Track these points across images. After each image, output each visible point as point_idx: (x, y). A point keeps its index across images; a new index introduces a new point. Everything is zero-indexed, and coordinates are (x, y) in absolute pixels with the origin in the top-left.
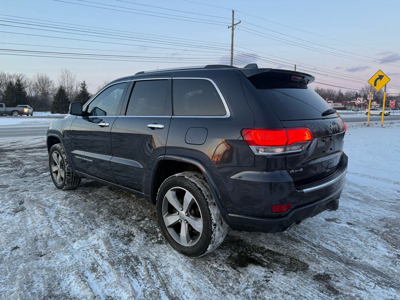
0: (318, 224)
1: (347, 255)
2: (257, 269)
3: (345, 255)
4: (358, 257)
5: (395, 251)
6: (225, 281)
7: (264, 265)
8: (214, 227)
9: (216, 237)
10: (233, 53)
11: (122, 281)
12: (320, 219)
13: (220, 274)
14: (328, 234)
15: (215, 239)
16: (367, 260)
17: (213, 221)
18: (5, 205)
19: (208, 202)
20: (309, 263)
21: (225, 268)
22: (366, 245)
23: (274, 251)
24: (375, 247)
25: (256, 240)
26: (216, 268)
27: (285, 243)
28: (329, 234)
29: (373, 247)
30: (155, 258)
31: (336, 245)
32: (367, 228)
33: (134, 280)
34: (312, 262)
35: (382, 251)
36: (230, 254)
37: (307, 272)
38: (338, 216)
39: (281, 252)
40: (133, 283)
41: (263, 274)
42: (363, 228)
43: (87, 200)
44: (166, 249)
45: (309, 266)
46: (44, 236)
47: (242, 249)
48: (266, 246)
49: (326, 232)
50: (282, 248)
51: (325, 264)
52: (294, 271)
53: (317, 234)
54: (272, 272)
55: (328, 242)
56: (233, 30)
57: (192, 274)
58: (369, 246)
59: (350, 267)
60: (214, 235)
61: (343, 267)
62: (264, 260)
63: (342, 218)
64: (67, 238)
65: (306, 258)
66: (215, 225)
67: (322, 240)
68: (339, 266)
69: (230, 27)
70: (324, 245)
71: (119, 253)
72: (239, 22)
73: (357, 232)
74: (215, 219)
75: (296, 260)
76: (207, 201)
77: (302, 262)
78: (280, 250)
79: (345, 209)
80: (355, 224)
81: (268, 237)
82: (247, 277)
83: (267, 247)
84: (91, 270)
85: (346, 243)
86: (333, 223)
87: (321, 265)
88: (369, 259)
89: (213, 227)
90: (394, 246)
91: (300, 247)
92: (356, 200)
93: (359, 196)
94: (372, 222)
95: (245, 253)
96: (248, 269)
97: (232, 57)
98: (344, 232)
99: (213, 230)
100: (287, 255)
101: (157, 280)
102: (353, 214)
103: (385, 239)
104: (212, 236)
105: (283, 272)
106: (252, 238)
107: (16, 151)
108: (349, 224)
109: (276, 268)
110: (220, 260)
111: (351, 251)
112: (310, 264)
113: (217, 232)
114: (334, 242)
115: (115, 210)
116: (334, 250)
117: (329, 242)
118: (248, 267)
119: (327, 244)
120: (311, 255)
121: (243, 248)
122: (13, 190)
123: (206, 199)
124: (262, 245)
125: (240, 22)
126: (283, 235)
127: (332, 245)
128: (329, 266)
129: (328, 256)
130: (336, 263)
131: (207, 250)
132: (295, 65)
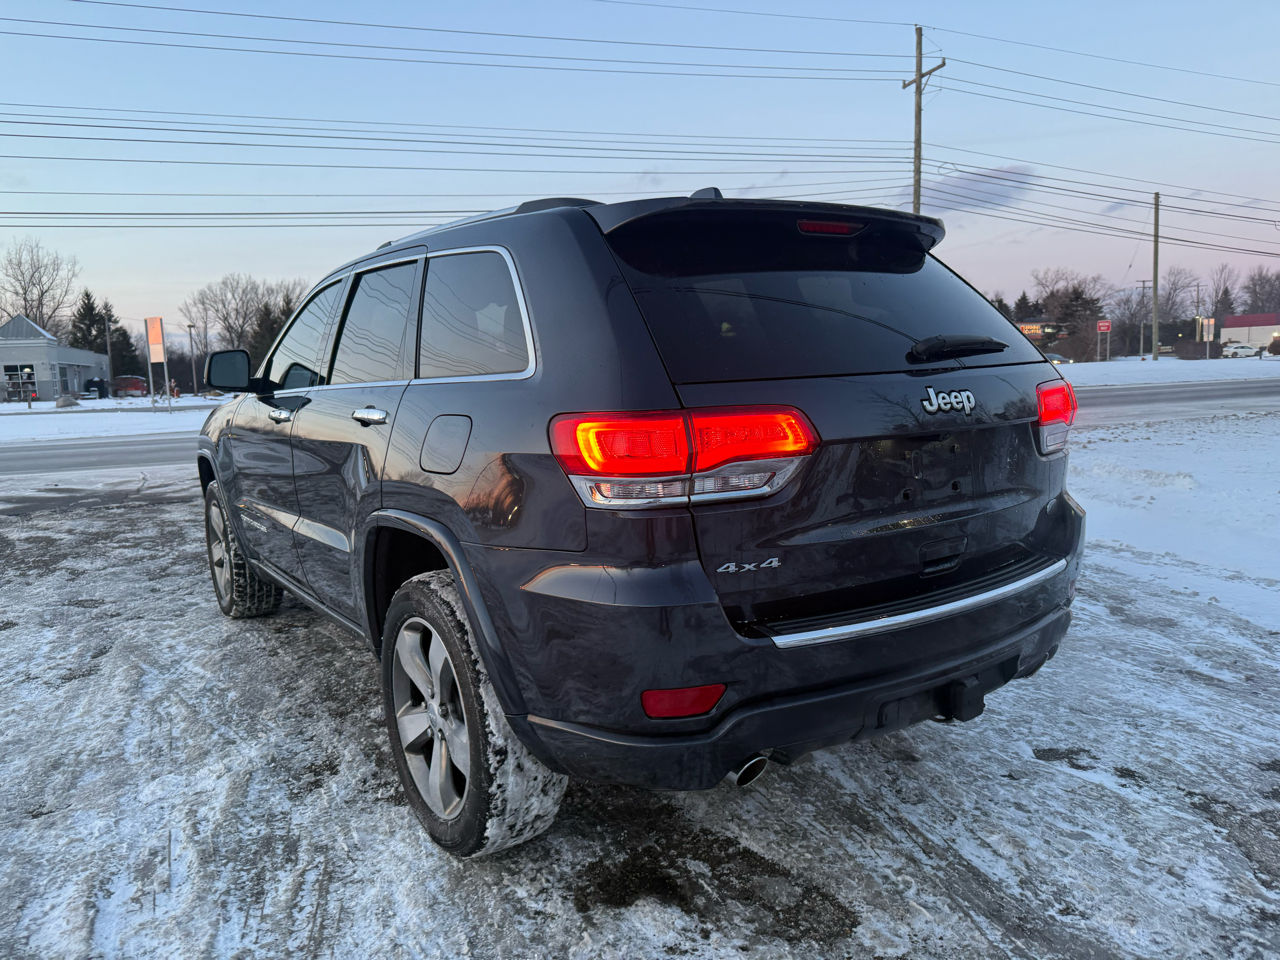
0: (995, 767)
1: (1036, 895)
2: (659, 919)
3: (1029, 894)
4: (1081, 908)
5: (1259, 896)
6: (520, 950)
7: (696, 905)
8: (498, 758)
9: (508, 794)
10: (919, 168)
11: (196, 917)
12: (1017, 750)
13: (520, 923)
14: (1013, 809)
15: (504, 801)
16: (1109, 922)
17: (494, 738)
18: (55, 658)
19: (479, 673)
20: (864, 915)
21: (549, 904)
22: (1141, 864)
23: (764, 858)
24: (1180, 872)
25: (720, 812)
26: (519, 900)
27: (823, 829)
28: (1019, 806)
29: (1170, 872)
30: (346, 849)
31: (1016, 851)
32: (1190, 794)
33: (237, 918)
34: (879, 912)
35: (1202, 890)
36: (601, 854)
37: (838, 948)
38: (1096, 740)
39: (787, 863)
40: (226, 925)
41: (671, 938)
42: (1174, 793)
43: (279, 651)
44: (400, 822)
45: (859, 924)
46: (84, 757)
47: (654, 839)
48: (745, 835)
49: (1007, 801)
50: (800, 846)
51: (927, 922)
52: (790, 940)
53: (968, 805)
54: (706, 935)
55: (988, 840)
56: (919, 92)
57: (426, 913)
58: (1155, 868)
59: (1019, 943)
60: (499, 786)
61: (991, 942)
62: (706, 886)
63: (1106, 749)
64: (141, 765)
65: (865, 895)
66: (502, 753)
67: (972, 831)
68: (977, 934)
69: (911, 83)
70: (969, 850)
71: (253, 823)
72: (940, 62)
73: (1135, 806)
74: (499, 731)
75: (825, 897)
76: (478, 667)
77: (841, 907)
78: (785, 856)
79: (1141, 717)
80: (1147, 774)
81: (772, 803)
82: (604, 942)
83: (747, 841)
84: (137, 871)
85: (1063, 848)
86: (1063, 767)
87: (909, 924)
88: (1122, 919)
89: (493, 760)
90: (1264, 877)
91: (869, 848)
92: (1209, 681)
93: (1233, 666)
94: (1223, 772)
95: (655, 860)
96: (627, 915)
97: (918, 182)
98: (1083, 805)
99: (492, 770)
100: (800, 876)
101: (305, 925)
102: (1161, 738)
103: (1239, 845)
104: (493, 789)
105: (747, 936)
106: (711, 805)
107: (195, 503)
108: (1125, 773)
109: (730, 921)
110: (552, 873)
111: (1066, 881)
112: (868, 919)
113: (511, 779)
114: (1014, 841)
115: (339, 684)
116: (998, 870)
117: (993, 839)
118: (633, 908)
119: (985, 845)
120: (893, 883)
121: (661, 838)
122: (106, 615)
123: (476, 662)
124: (733, 833)
125: (944, 64)
126: (834, 798)
127: (1001, 852)
128: (939, 931)
129: (956, 892)
130: (973, 921)
131: (487, 838)
132: (1157, 194)
